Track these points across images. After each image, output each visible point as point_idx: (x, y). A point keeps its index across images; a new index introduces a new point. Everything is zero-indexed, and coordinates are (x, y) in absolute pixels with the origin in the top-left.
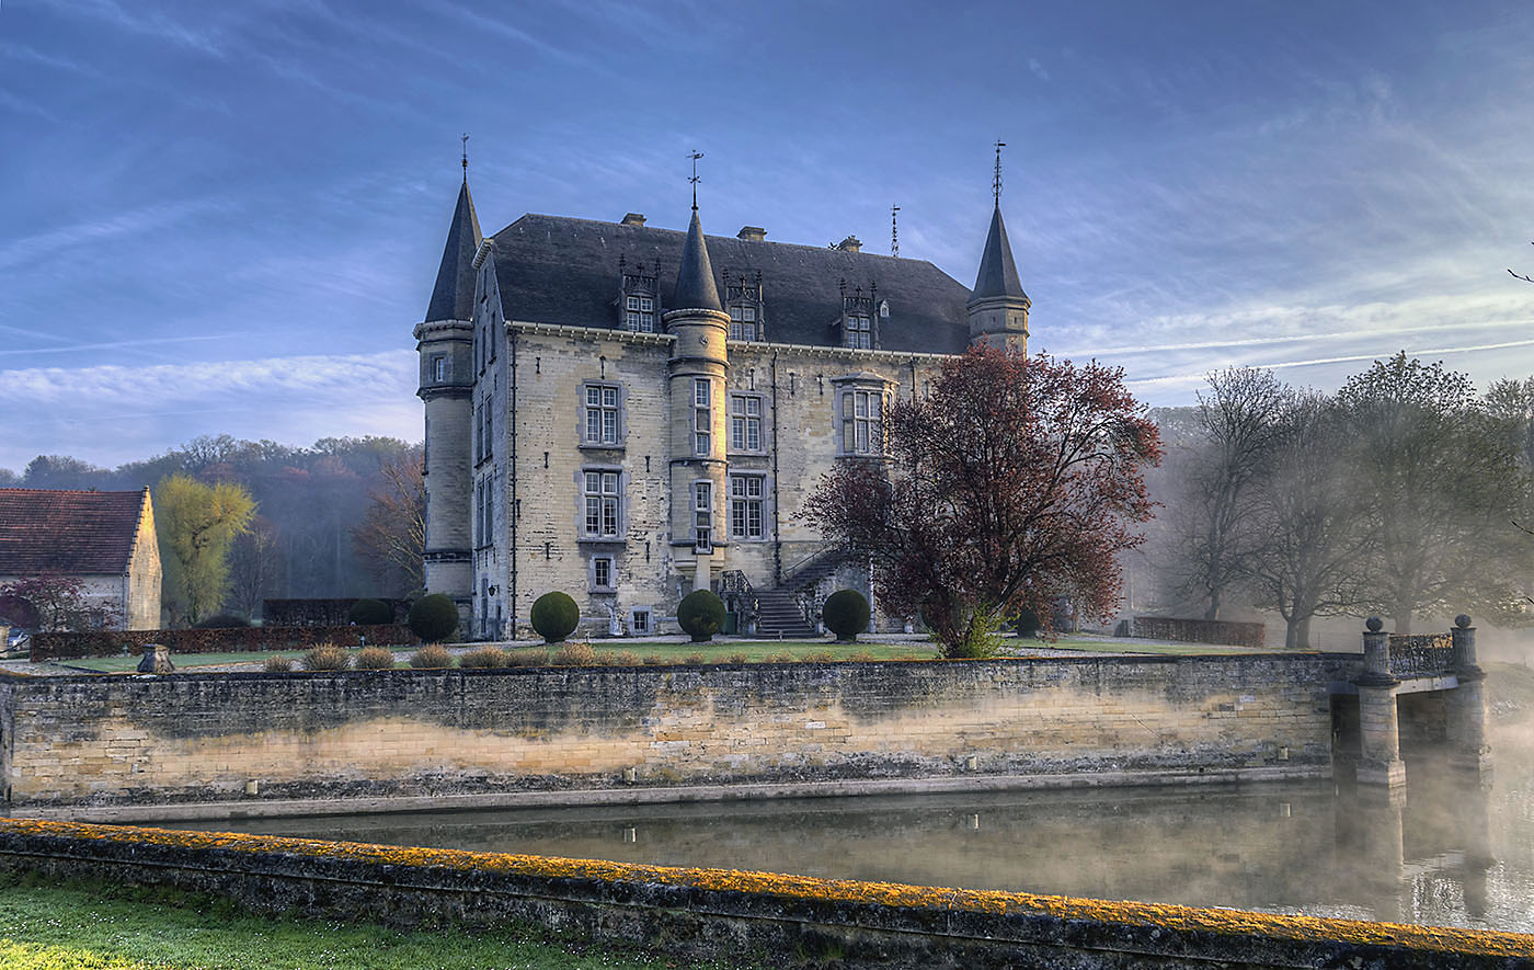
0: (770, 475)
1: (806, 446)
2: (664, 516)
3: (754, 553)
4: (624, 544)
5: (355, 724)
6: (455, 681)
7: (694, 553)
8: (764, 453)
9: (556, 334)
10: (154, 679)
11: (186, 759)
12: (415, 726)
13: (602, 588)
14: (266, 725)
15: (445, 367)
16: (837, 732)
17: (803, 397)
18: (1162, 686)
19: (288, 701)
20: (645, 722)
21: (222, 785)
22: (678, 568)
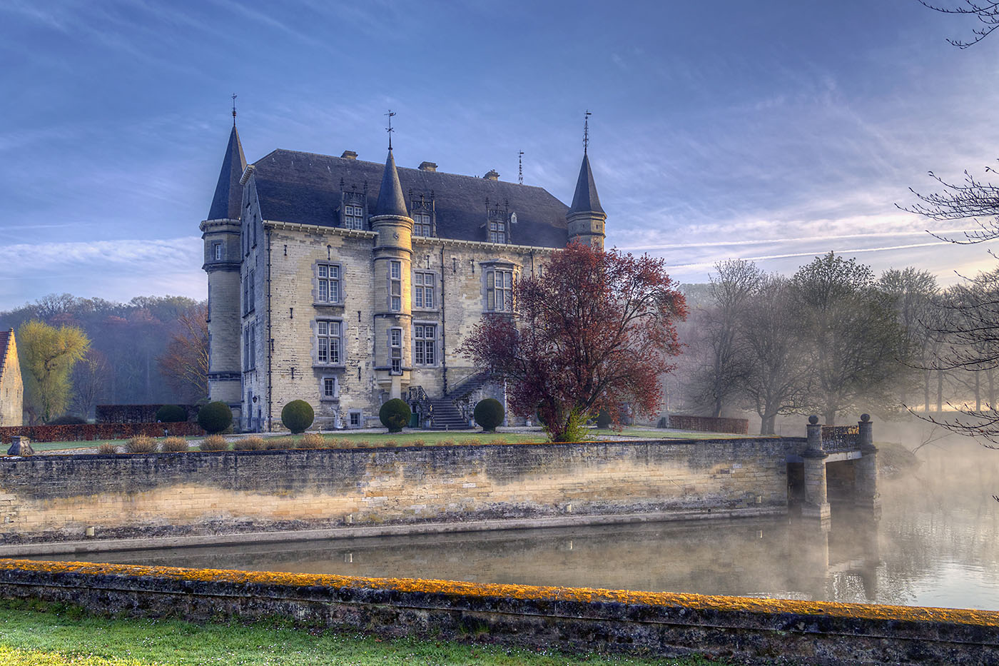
0: (440, 324)
1: (463, 306)
2: (370, 351)
3: (430, 375)
4: (343, 369)
5: (162, 488)
6: (231, 459)
7: (390, 375)
8: (436, 310)
9: (297, 230)
10: (20, 460)
11: (43, 514)
12: (204, 489)
13: (329, 398)
14: (99, 489)
15: (222, 250)
16: (483, 490)
17: (461, 274)
18: (687, 458)
19: (116, 474)
20: (358, 484)
21: (69, 530)
22: (379, 384)
